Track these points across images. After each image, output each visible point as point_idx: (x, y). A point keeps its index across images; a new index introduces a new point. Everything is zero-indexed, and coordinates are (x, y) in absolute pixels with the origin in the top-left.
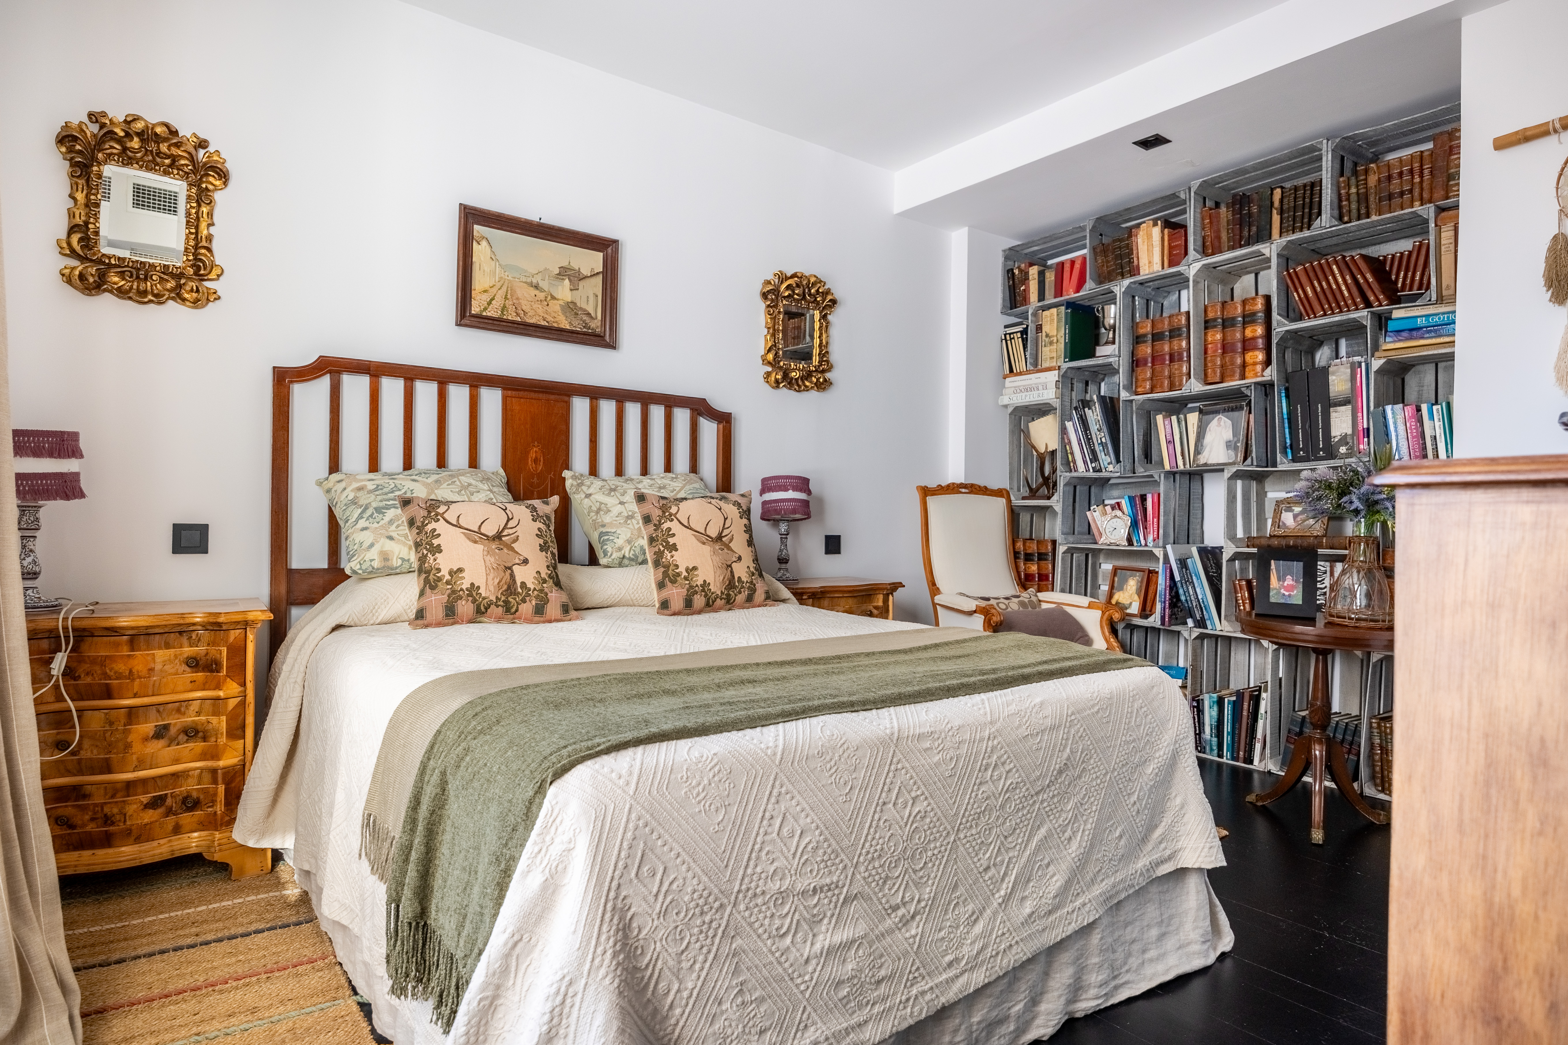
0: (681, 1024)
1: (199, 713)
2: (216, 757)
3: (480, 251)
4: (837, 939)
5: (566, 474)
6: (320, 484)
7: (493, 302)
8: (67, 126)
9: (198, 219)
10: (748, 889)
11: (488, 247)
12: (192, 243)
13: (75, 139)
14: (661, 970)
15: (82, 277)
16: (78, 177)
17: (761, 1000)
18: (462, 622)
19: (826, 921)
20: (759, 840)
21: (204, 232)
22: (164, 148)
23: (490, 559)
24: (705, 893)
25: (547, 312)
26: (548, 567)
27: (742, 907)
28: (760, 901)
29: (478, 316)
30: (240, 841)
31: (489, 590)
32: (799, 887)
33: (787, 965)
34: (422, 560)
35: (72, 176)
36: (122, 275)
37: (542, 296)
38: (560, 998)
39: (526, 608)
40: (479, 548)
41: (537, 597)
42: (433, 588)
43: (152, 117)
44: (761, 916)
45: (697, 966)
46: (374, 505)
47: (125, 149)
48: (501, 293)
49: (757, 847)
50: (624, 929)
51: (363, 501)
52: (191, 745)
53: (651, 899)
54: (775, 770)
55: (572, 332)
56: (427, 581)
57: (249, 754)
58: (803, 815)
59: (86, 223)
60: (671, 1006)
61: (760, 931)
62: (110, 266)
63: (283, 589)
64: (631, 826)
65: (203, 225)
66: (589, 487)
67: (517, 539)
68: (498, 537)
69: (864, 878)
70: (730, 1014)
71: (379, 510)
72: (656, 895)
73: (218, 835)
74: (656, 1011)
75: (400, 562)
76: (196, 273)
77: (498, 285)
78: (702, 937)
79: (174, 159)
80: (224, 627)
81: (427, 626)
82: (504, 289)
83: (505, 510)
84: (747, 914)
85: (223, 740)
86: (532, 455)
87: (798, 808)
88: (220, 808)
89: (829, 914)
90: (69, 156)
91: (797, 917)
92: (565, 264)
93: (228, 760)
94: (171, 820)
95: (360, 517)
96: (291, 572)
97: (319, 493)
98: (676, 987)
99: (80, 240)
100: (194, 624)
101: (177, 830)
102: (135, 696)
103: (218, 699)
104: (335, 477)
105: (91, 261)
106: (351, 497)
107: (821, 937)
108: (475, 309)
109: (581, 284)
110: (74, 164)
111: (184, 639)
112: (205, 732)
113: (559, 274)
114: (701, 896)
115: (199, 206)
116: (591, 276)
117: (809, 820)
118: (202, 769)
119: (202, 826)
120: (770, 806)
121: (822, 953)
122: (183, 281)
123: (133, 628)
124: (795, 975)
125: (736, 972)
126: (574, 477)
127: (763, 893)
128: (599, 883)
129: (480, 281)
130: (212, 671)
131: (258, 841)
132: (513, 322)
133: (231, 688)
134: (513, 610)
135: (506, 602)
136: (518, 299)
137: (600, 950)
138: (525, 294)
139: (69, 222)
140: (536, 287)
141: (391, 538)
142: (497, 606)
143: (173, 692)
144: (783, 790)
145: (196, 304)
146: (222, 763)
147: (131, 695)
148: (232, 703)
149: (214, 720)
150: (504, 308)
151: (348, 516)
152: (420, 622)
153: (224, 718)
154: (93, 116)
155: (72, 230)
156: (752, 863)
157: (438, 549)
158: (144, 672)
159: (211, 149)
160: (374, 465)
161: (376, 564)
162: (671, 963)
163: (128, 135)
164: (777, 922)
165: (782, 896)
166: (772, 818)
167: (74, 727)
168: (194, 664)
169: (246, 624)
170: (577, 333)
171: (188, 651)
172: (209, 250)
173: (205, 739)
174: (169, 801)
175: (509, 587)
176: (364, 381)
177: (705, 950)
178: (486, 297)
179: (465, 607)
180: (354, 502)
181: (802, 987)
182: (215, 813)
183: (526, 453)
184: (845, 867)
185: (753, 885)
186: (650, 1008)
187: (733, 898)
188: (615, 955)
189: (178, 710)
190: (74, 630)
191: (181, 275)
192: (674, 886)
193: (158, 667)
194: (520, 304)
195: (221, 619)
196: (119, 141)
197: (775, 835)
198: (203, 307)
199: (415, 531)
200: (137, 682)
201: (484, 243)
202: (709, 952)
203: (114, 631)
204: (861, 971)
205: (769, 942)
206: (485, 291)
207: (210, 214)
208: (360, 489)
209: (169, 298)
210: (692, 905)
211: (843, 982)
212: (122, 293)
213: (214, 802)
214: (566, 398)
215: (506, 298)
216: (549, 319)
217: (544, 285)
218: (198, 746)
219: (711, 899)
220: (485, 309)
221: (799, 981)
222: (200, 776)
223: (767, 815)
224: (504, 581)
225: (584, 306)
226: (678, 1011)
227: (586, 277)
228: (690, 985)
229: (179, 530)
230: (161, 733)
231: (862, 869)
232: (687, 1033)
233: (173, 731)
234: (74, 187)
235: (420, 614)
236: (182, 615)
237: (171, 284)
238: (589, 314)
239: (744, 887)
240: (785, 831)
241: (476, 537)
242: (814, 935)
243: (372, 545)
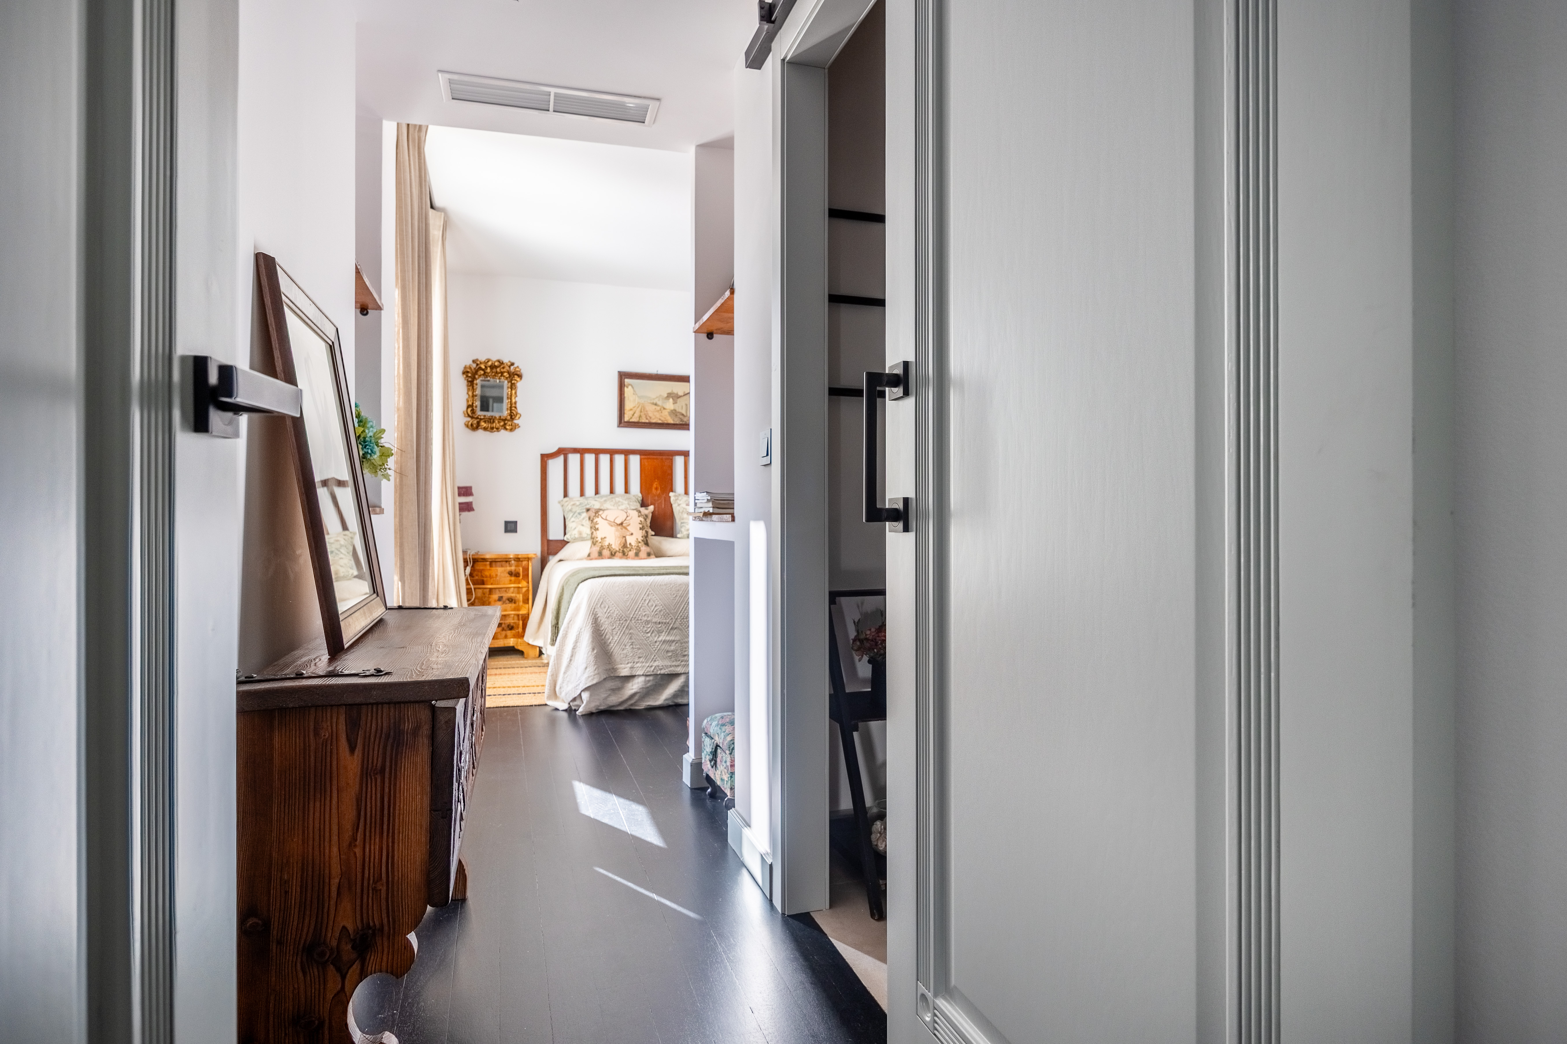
0: (613, 648)
1: (513, 593)
2: (519, 610)
3: (628, 391)
4: (668, 638)
5: (671, 494)
6: (559, 502)
7: (635, 414)
8: (465, 367)
9: (511, 396)
10: (635, 618)
11: (632, 390)
12: (509, 406)
13: (468, 372)
14: (607, 632)
15: (472, 425)
16: (470, 386)
17: (639, 649)
18: (605, 558)
19: (664, 633)
20: (640, 605)
21: (514, 401)
22: (498, 370)
23: (617, 533)
24: (621, 616)
25: (661, 416)
26: (642, 537)
27: (633, 622)
28: (640, 622)
29: (628, 422)
30: (527, 641)
31: (616, 546)
32: (654, 620)
33: (648, 641)
34: (592, 533)
35: (468, 386)
36: (485, 422)
37: (658, 408)
38: (578, 633)
39: (632, 553)
40: (613, 528)
41: (636, 549)
42: (594, 545)
43: (494, 358)
44: (640, 626)
45: (618, 634)
46: (578, 511)
47: (485, 373)
48: (639, 410)
49: (639, 607)
50: (596, 619)
51: (574, 510)
52: (510, 605)
53: (604, 613)
54: (648, 587)
55: (674, 424)
56: (593, 542)
57: (530, 610)
58: (657, 601)
59: (473, 403)
60: (610, 643)
61: (639, 630)
62: (481, 419)
63: (546, 548)
64: (600, 595)
65: (513, 398)
66: (680, 500)
67: (629, 525)
68: (622, 524)
69: (680, 624)
70: (629, 649)
71: (579, 514)
72: (605, 613)
73: (520, 640)
74: (605, 643)
75: (586, 535)
76: (511, 418)
77: (637, 406)
78: (619, 626)
79: (502, 373)
80: (521, 560)
81: (591, 559)
82: (640, 407)
83: (626, 513)
84: (635, 624)
85: (521, 603)
86: (655, 486)
87: (655, 599)
88: (520, 630)
89: (665, 631)
90: (467, 379)
91: (653, 629)
92: (670, 391)
93: (523, 612)
94: (504, 633)
95: (572, 516)
96: (549, 541)
97: (559, 506)
98: (611, 638)
99: (471, 410)
100: (511, 558)
101: (506, 637)
102: (492, 584)
103: (519, 587)
104: (566, 499)
105: (474, 418)
106: (570, 508)
107: (662, 637)
108: (626, 419)
109: (679, 400)
110: (468, 381)
111: (507, 564)
112: (515, 600)
113: (667, 397)
114: (619, 616)
115: (512, 390)
116: (684, 395)
117: (659, 603)
118: (514, 615)
119: (514, 636)
120: (645, 597)
121: (661, 641)
122: (506, 422)
123: (491, 559)
124: (652, 645)
125: (631, 638)
126: (675, 496)
127: (641, 620)
128: (589, 606)
129: (628, 405)
130: (517, 577)
131: (533, 641)
132: (644, 423)
133: (524, 584)
134: (626, 554)
135: (623, 551)
136: (647, 411)
137: (588, 622)
138: (650, 409)
139: (467, 403)
140: (656, 404)
141: (583, 525)
142: (619, 552)
143: (504, 584)
144: (650, 593)
145: (511, 430)
146: (521, 612)
147: (490, 583)
148: (524, 590)
149: (518, 595)
150: (640, 417)
151: (569, 516)
152: (589, 558)
153: (521, 595)
154: (474, 361)
155: (468, 407)
156: (637, 611)
157: (597, 529)
158: (494, 576)
159: (515, 365)
160: (582, 494)
161: (577, 536)
162: (610, 631)
163: (486, 367)
164: (645, 629)
165: (648, 622)
166: (645, 600)
167: (472, 594)
168: (511, 574)
169: (528, 559)
170: (677, 424)
171: (509, 569)
172: (516, 407)
173: (515, 603)
174: (503, 625)
175: (624, 545)
176: (578, 456)
177: (620, 630)
178: (632, 413)
179: (606, 552)
180: (571, 510)
181: (654, 649)
182: (519, 632)
183: (652, 485)
184: (672, 619)
185: (637, 617)
186: (603, 641)
187: (630, 619)
188: (592, 624)
189: (506, 591)
190: (473, 559)
191: (506, 420)
192: (611, 612)
193: (499, 574)
194: (648, 414)
195: (520, 557)
196: (483, 370)
197: (646, 605)
198: (513, 431)
199: (590, 522)
200: (492, 579)
201: (630, 387)
202: (622, 631)
203: (484, 560)
204: (677, 650)
205: (642, 634)
206: (631, 410)
207: (516, 393)
208: (574, 505)
209: (501, 429)
210: (616, 617)
211: (669, 651)
212: (485, 429)
213: (518, 628)
214: (671, 457)
215: (641, 412)
216: (663, 419)
217: (660, 403)
218: (513, 605)
219: (623, 617)
220: (631, 418)
221: (653, 647)
222: (514, 617)
223: (644, 599)
224: (622, 542)
225: (680, 410)
226: (612, 645)
227: (681, 397)
228: (616, 639)
229: (507, 523)
230: (500, 599)
231: (679, 620)
232: (615, 651)
233: (504, 599)
234: (468, 390)
235: (589, 555)
236: (506, 555)
237: (502, 423)
238: (683, 415)
239: (634, 617)
240: (650, 604)
241: (613, 524)
242: (659, 636)
243: (575, 528)
